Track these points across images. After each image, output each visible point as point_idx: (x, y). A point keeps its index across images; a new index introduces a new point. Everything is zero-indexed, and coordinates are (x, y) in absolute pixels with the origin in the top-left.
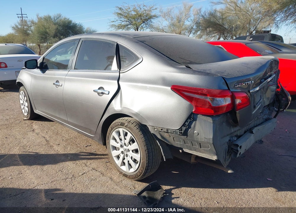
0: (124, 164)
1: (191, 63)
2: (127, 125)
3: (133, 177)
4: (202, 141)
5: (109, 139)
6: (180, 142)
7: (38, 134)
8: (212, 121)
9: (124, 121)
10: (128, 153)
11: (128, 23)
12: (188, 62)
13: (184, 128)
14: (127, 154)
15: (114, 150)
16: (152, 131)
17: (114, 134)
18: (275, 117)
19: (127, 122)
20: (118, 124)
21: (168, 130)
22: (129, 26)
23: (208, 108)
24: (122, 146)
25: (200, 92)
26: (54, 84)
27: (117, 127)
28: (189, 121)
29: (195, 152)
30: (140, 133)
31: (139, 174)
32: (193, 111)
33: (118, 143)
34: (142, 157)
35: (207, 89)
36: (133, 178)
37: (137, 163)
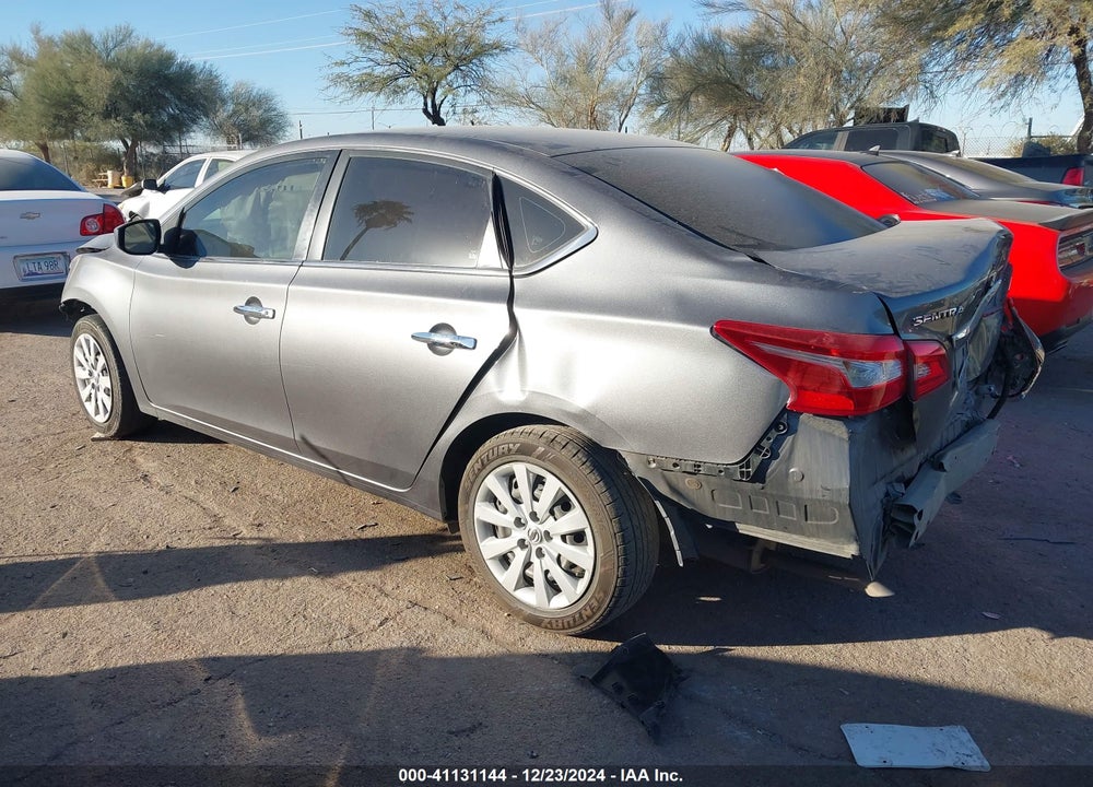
0: (527, 581)
1: (762, 246)
2: (545, 453)
3: (566, 624)
4: (814, 497)
5: (472, 499)
6: (735, 503)
7: (167, 490)
8: (846, 436)
9: (531, 440)
10: (545, 545)
11: (398, 70)
12: (751, 242)
13: (757, 460)
14: (540, 550)
15: (487, 537)
16: (637, 469)
17: (492, 483)
18: (992, 416)
19: (543, 440)
20: (509, 450)
21: (699, 466)
22: (401, 81)
23: (839, 393)
24: (519, 523)
25: (813, 342)
26: (236, 309)
27: (505, 459)
28: (774, 434)
29: (780, 533)
30: (594, 478)
31: (589, 612)
32: (789, 402)
33: (505, 512)
34: (600, 555)
35: (833, 336)
36: (566, 626)
37: (581, 575)
